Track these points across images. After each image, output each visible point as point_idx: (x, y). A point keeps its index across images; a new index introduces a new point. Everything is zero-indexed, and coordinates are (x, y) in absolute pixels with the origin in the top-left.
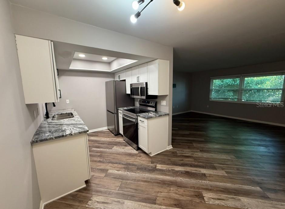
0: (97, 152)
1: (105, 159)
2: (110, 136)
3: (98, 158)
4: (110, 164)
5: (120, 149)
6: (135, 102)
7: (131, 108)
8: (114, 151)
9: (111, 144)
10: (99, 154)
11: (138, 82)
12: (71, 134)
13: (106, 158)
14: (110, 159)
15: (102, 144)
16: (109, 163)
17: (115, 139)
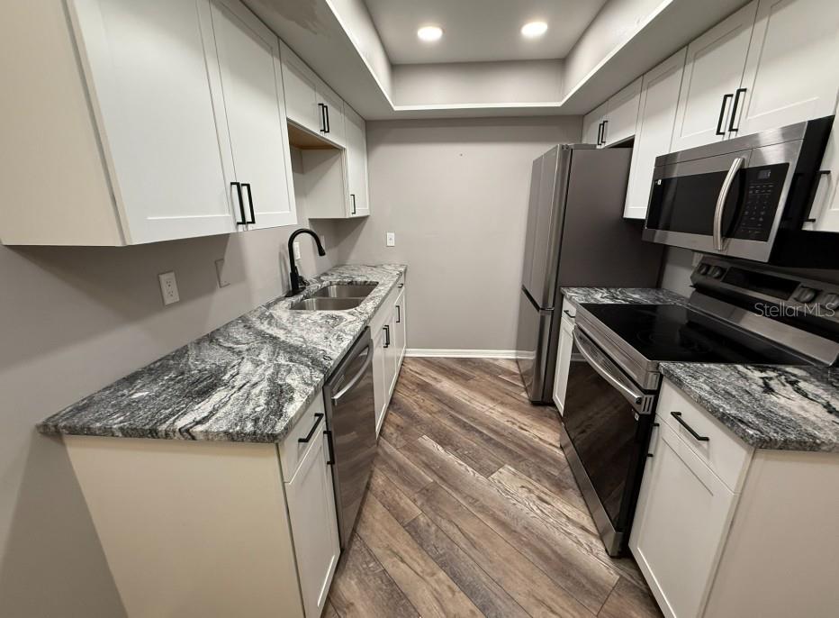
0: (431, 464)
1: (439, 528)
2: (510, 400)
3: (414, 501)
4: (442, 575)
5: (523, 494)
6: (669, 269)
7: (636, 296)
8: (494, 491)
9: (497, 445)
10: (430, 479)
11: (719, 139)
12: (187, 431)
13: (444, 524)
14: (458, 537)
15: (464, 426)
16: (443, 566)
17: (524, 420)
